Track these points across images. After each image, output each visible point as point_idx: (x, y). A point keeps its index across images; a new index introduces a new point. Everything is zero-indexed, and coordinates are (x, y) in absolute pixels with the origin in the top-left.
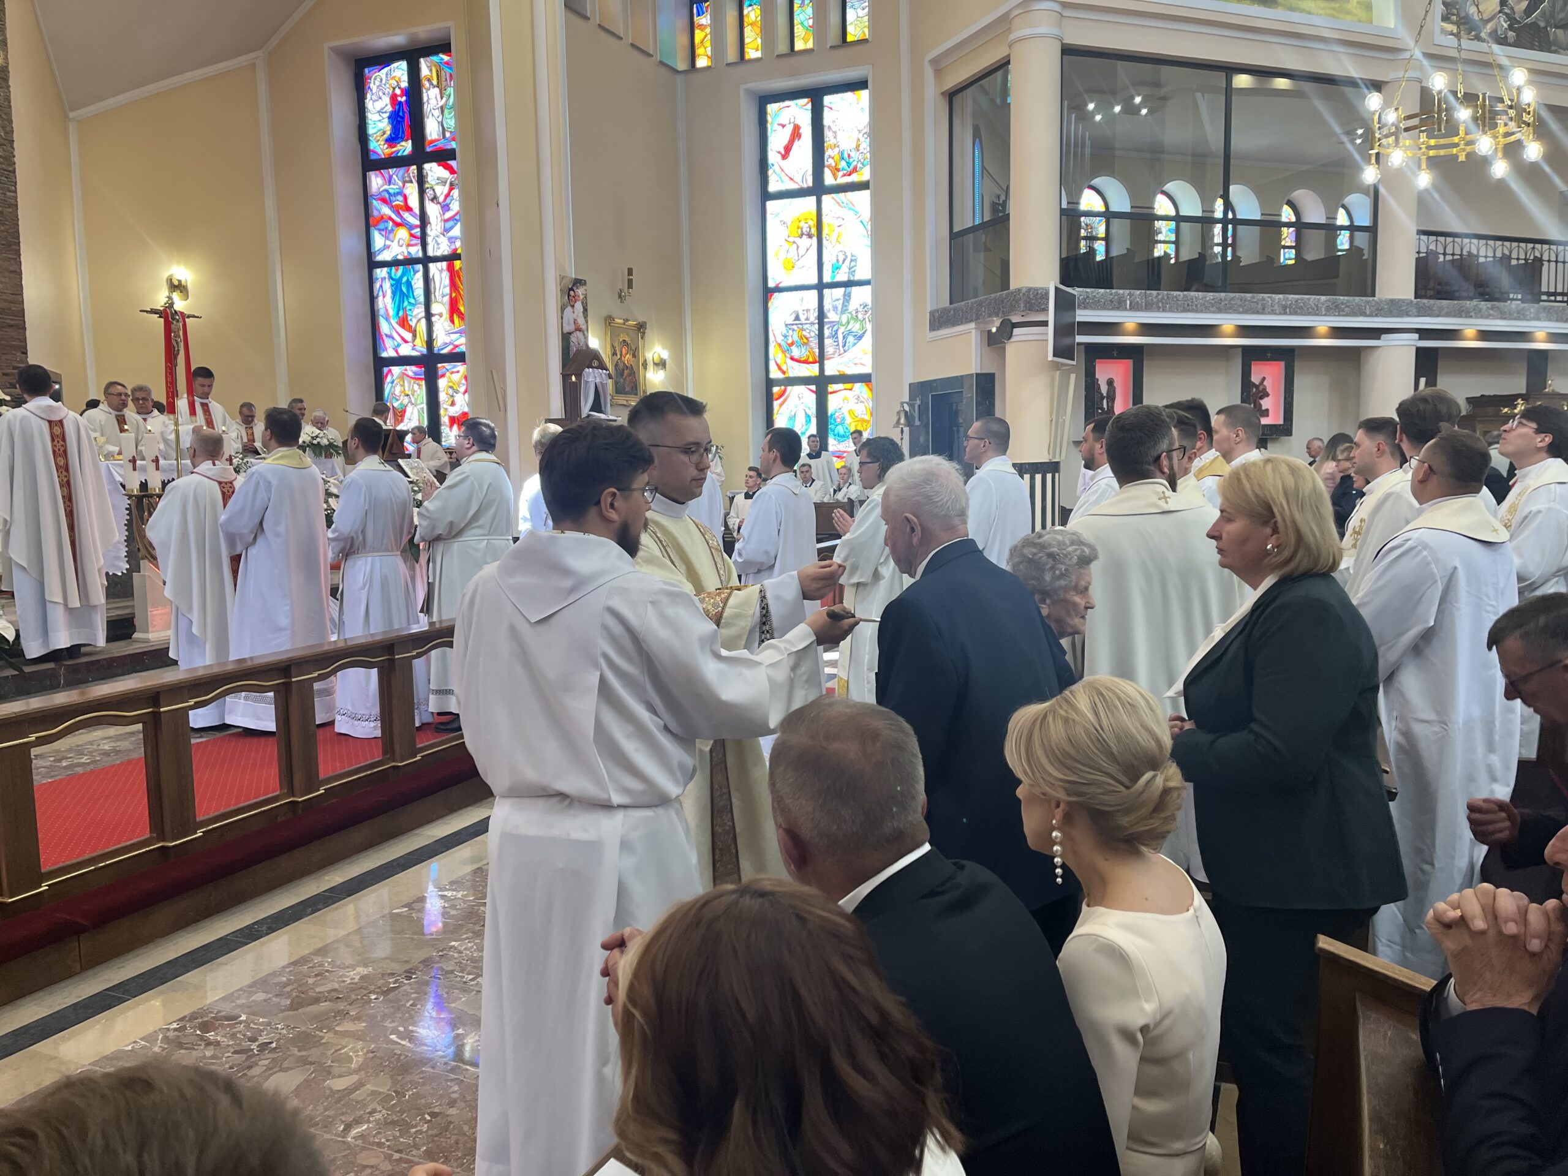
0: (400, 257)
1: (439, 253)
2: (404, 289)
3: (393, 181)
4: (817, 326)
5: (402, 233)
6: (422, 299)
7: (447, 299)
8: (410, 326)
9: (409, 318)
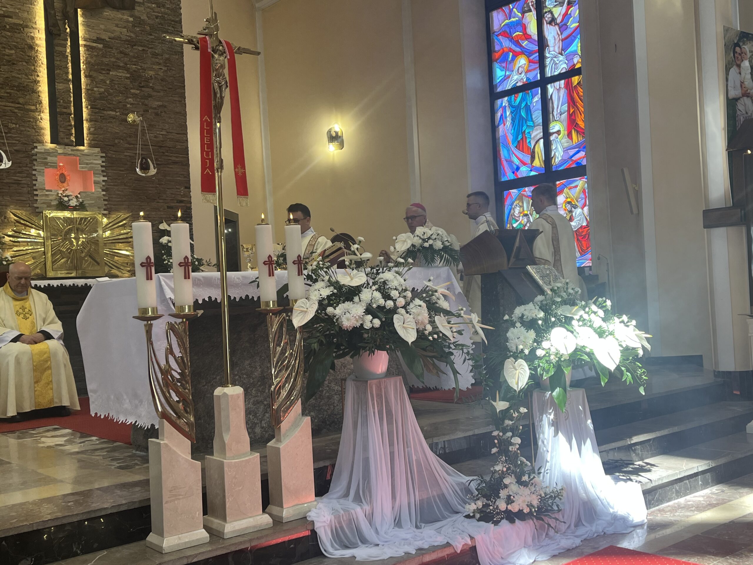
0: (520, 84)
1: (556, 73)
2: (523, 114)
3: (513, 15)
5: (522, 61)
6: (540, 120)
7: (565, 116)
8: (529, 148)
9: (528, 141)
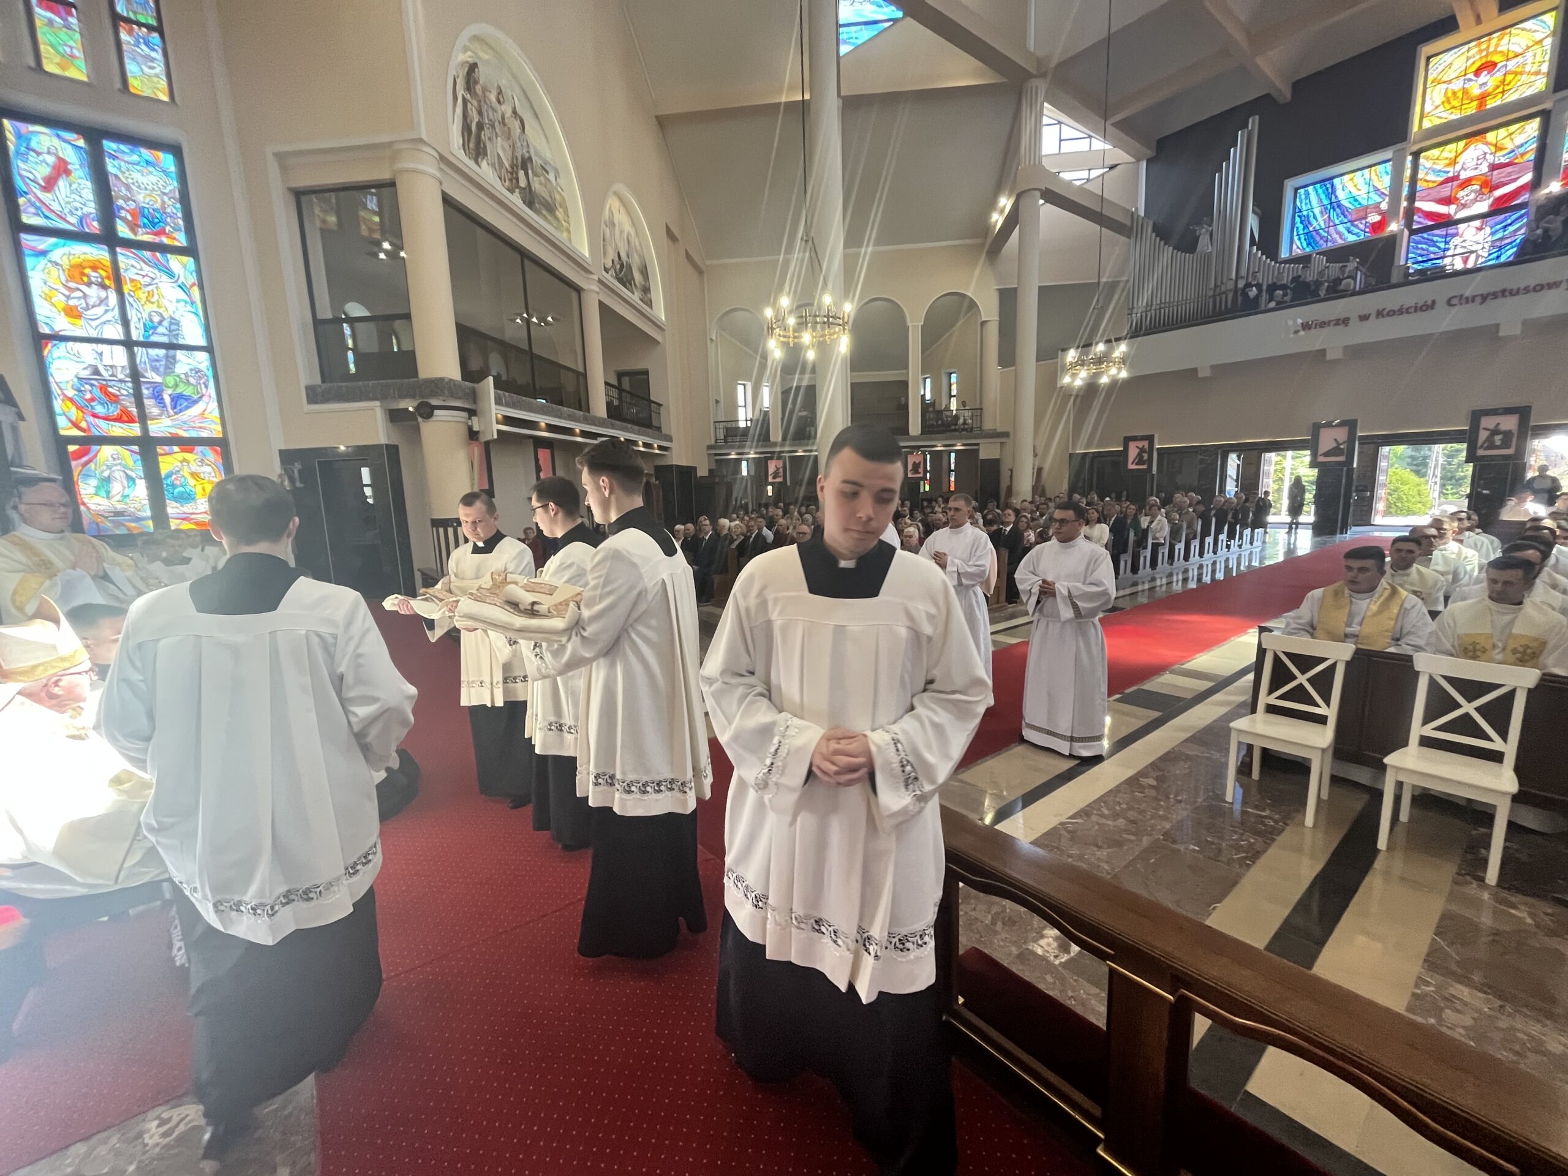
4: (130, 385)
